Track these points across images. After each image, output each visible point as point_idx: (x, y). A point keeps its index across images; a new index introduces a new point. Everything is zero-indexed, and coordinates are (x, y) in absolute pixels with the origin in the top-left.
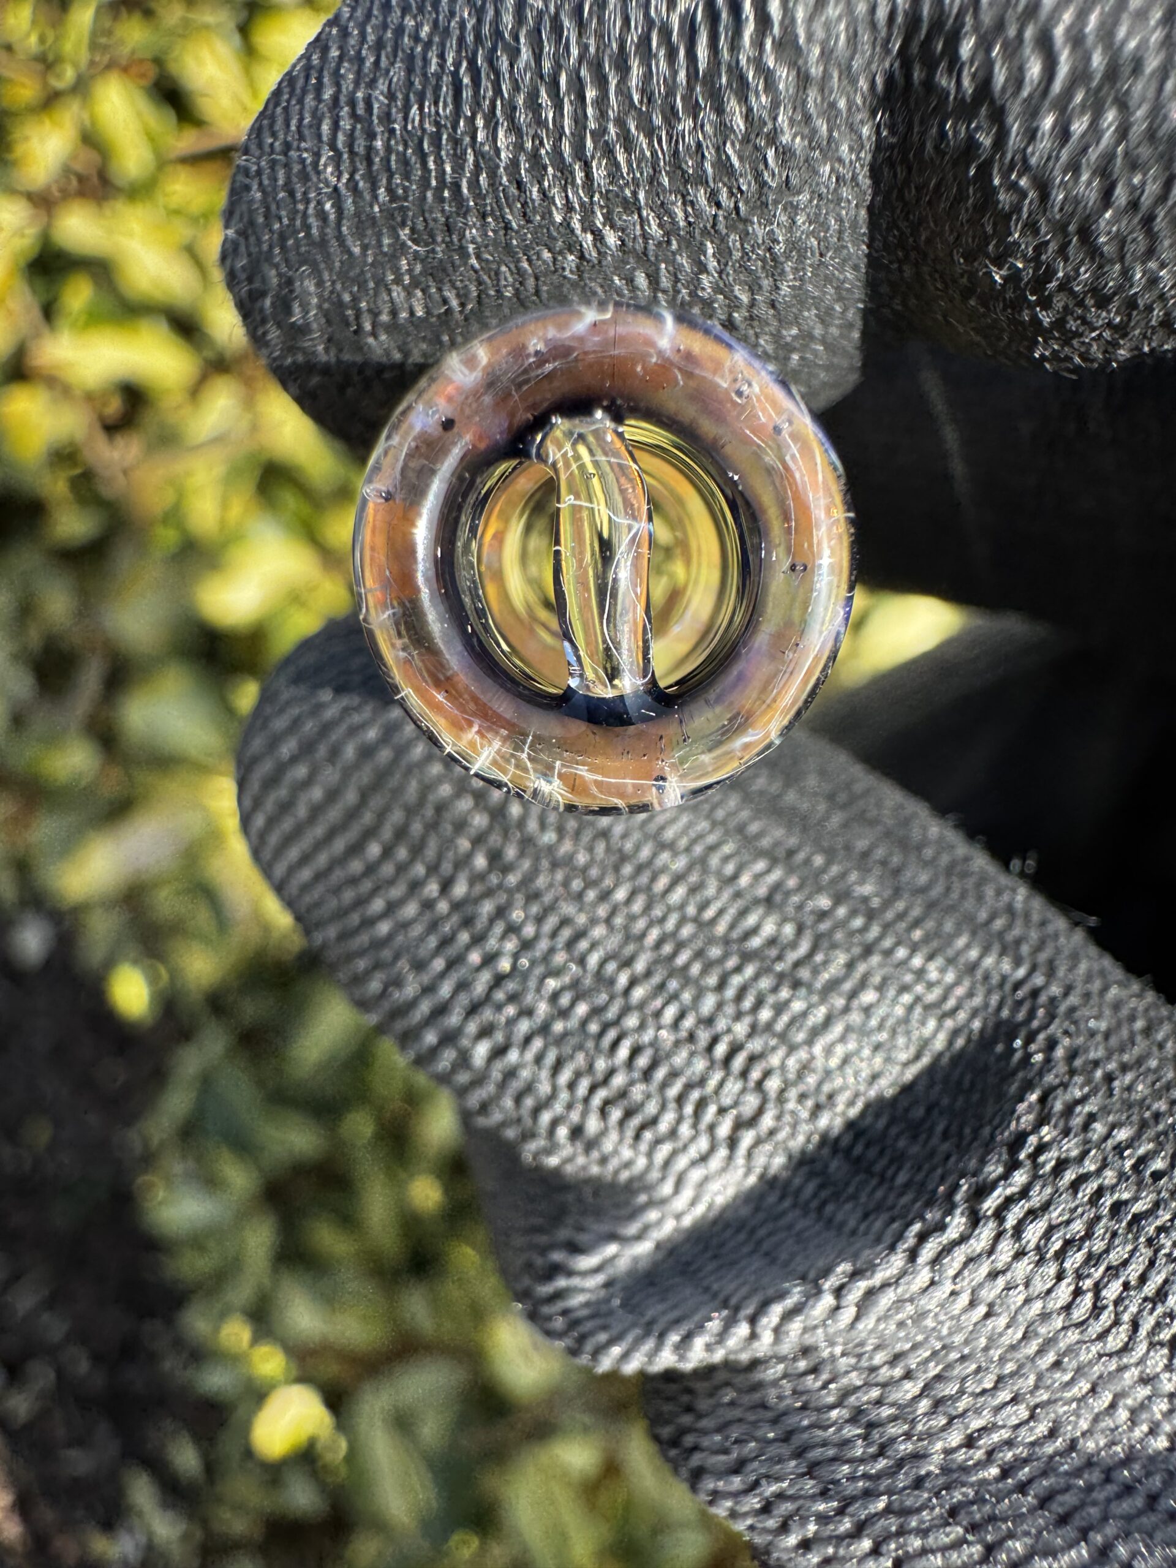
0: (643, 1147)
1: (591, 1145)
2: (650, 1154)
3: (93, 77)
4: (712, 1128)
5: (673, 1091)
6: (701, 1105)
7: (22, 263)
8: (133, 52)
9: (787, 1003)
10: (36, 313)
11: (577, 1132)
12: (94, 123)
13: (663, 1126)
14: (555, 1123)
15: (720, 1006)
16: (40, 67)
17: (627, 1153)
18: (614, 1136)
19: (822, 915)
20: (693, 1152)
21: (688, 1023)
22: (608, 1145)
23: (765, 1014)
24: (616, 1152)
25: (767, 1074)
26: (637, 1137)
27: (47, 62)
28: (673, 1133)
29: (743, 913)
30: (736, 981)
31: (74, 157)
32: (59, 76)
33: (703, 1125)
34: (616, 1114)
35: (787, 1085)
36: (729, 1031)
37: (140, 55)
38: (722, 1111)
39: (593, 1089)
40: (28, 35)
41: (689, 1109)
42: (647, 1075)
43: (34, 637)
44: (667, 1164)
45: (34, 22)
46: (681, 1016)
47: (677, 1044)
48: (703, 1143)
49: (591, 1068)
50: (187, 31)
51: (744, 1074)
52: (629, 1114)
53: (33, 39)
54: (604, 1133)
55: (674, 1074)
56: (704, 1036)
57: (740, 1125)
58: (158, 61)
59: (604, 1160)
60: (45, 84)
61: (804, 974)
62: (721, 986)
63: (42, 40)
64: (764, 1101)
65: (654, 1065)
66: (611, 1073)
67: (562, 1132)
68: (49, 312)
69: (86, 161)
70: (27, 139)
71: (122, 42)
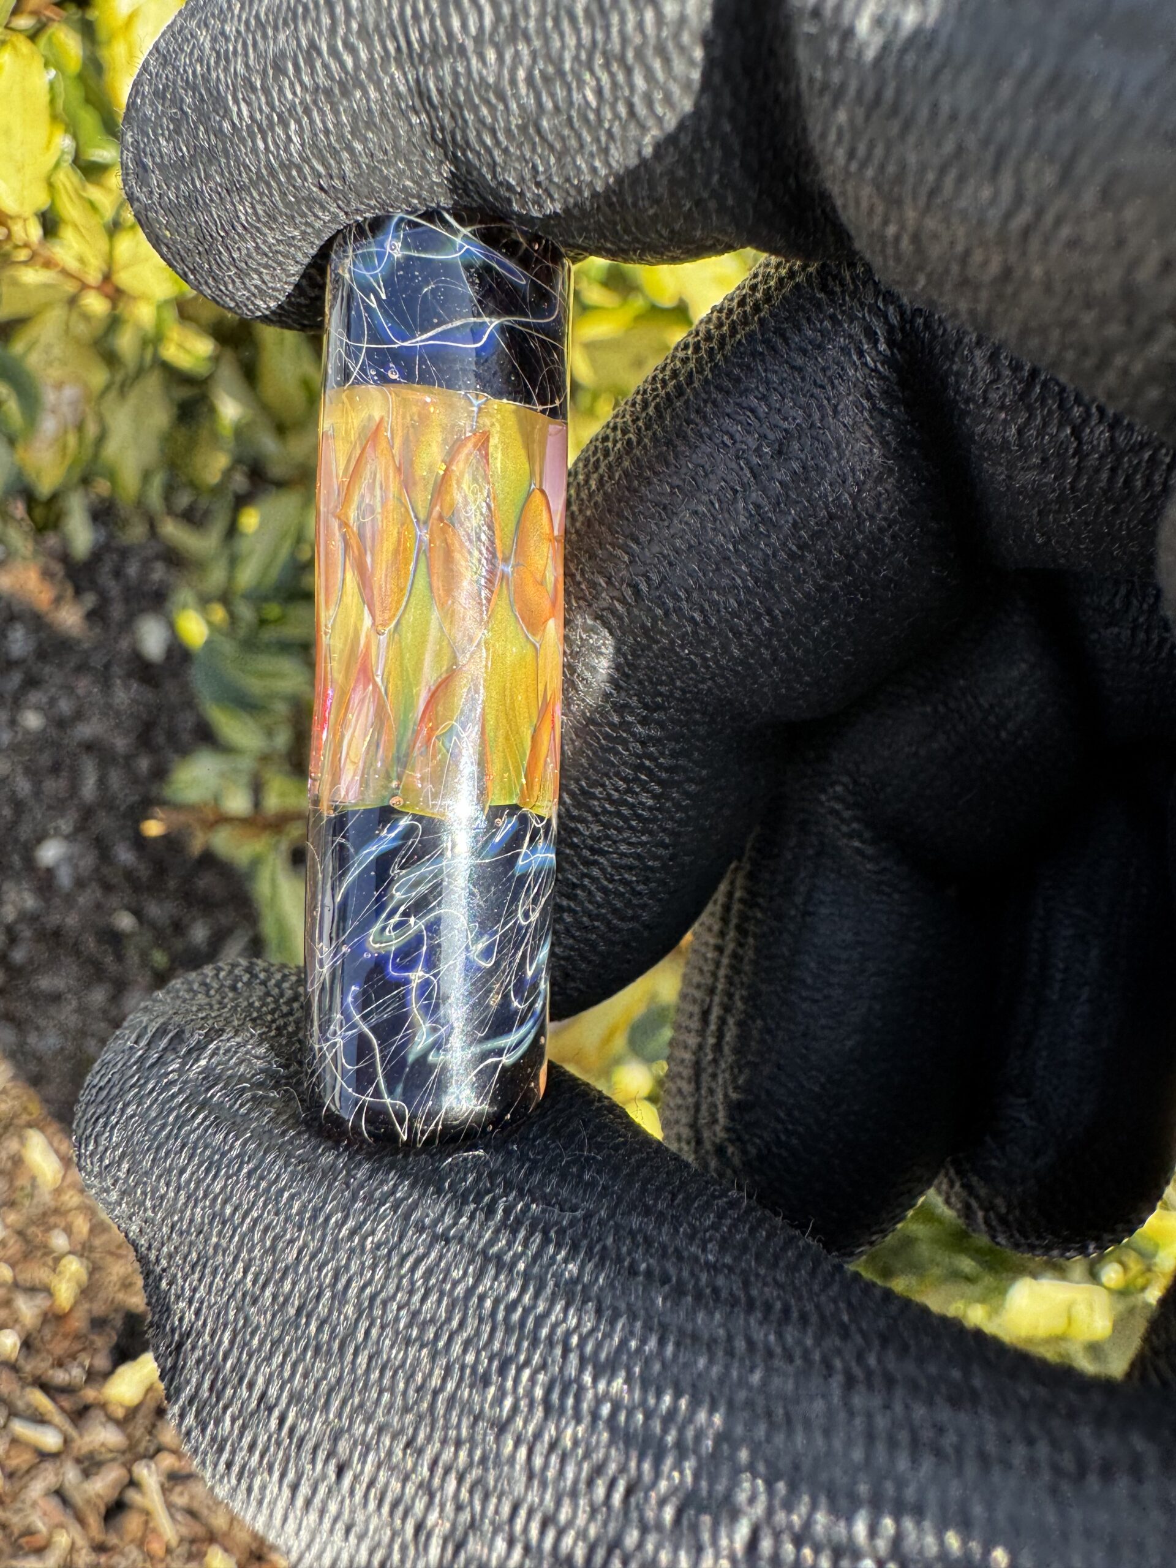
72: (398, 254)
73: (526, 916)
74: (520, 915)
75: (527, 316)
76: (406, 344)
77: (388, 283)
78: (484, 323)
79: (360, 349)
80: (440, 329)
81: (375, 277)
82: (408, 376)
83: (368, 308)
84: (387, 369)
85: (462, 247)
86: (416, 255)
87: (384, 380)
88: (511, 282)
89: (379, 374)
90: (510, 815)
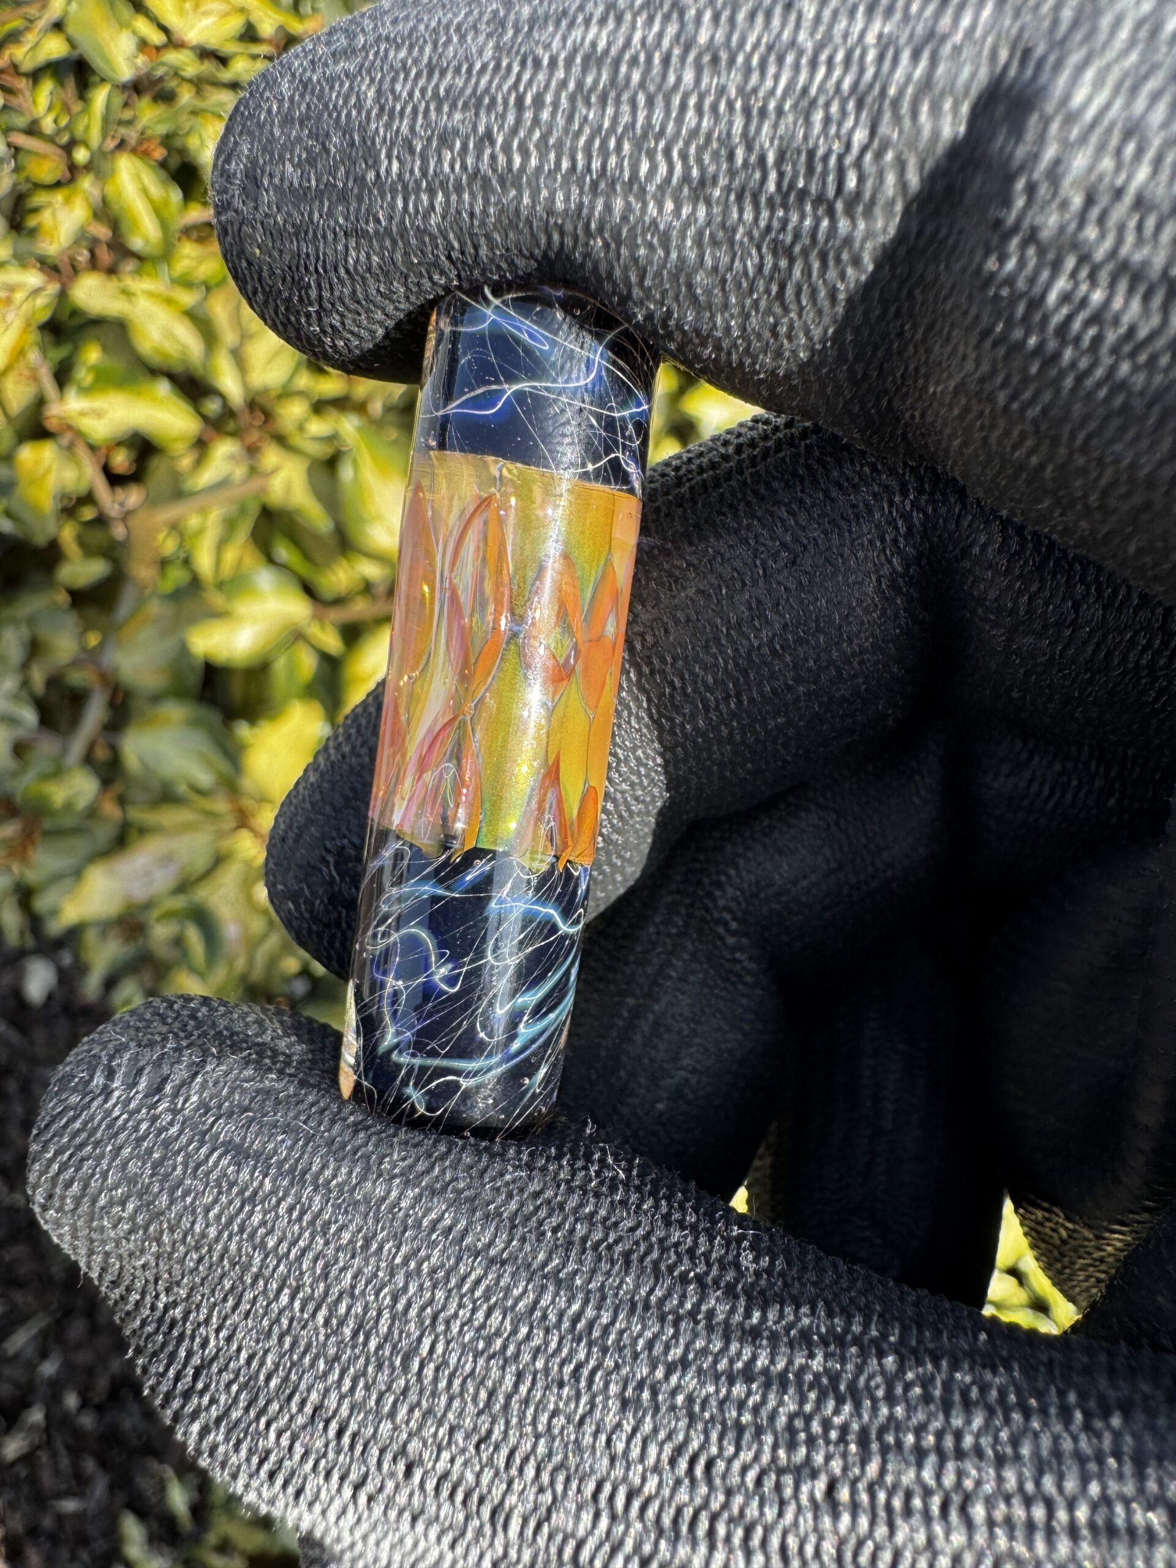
3: (107, 155)
7: (34, 326)
8: (145, 131)
10: (49, 378)
12: (107, 196)
37: (153, 132)
40: (46, 115)
43: (38, 678)
45: (51, 106)
53: (51, 119)
60: (67, 161)
63: (58, 119)
68: (62, 378)
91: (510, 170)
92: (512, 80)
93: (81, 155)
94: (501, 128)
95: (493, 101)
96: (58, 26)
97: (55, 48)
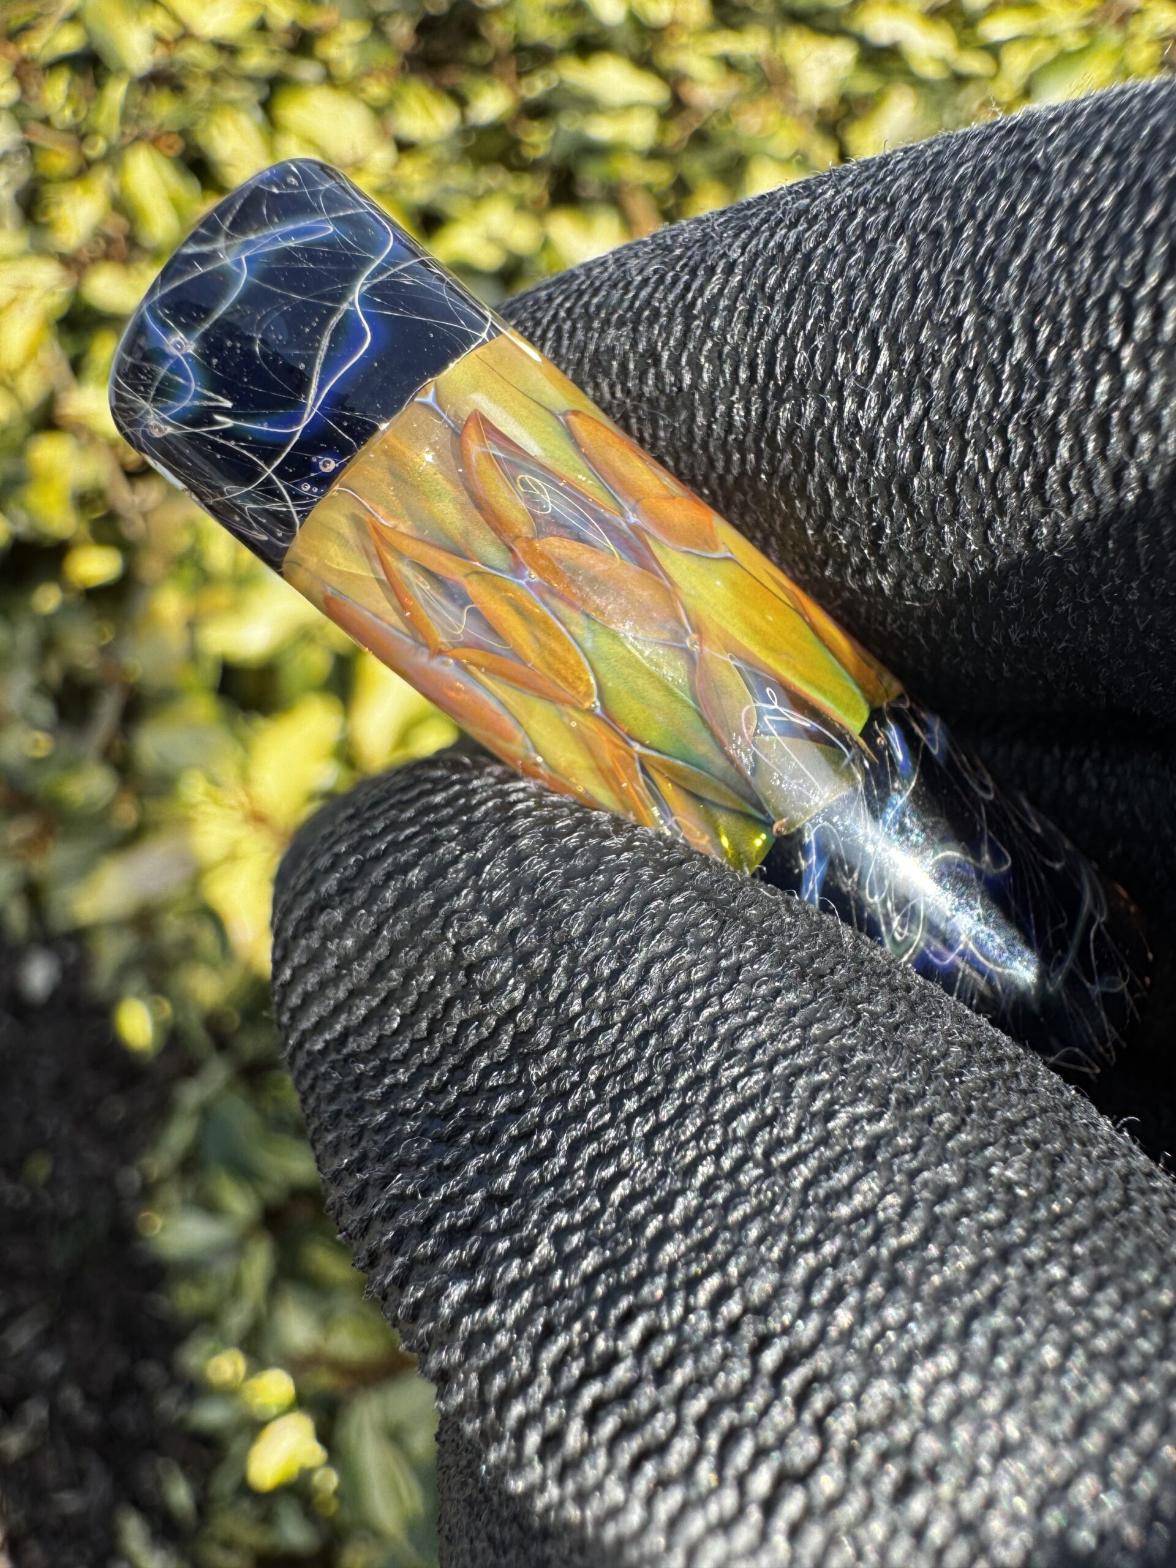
0: (642, 1485)
1: (569, 1468)
2: (649, 1501)
3: (123, 148)
4: (741, 1482)
5: (697, 1406)
6: (731, 1437)
7: (52, 321)
8: (161, 126)
9: (879, 1306)
10: (64, 368)
11: (553, 1440)
12: (123, 189)
13: (675, 1460)
14: (525, 1422)
15: (779, 1291)
16: (72, 138)
17: (615, 1492)
18: (601, 1458)
19: (943, 1193)
20: (713, 1510)
21: (733, 1307)
22: (591, 1472)
23: (844, 1317)
24: (599, 1486)
25: (831, 1408)
26: (636, 1466)
27: (81, 134)
28: (689, 1472)
29: (826, 1169)
30: (807, 1261)
31: (104, 221)
32: (93, 147)
33: (730, 1473)
34: (609, 1426)
35: (863, 1430)
36: (787, 1331)
37: (169, 127)
38: (760, 1454)
39: (586, 1378)
40: (62, 109)
41: (713, 1442)
42: (661, 1375)
43: (54, 671)
44: (674, 1523)
45: (69, 98)
46: (722, 1294)
47: (712, 1334)
48: (729, 1499)
49: (587, 1346)
50: (213, 105)
51: (801, 1400)
52: (627, 1429)
53: (68, 113)
54: (587, 1451)
55: (699, 1382)
56: (749, 1331)
57: (785, 1479)
58: (185, 133)
59: (582, 1498)
60: (81, 153)
61: (909, 1270)
62: (785, 1264)
63: (75, 113)
64: (824, 1449)
65: (672, 1360)
66: (612, 1359)
67: (533, 1439)
68: (77, 366)
69: (116, 226)
70: (59, 204)
71: (150, 116)
72: (191, 348)
73: (985, 788)
74: (981, 793)
75: (373, 261)
76: (305, 421)
77: (218, 385)
78: (347, 312)
79: (269, 480)
80: (318, 368)
81: (199, 396)
82: (344, 451)
83: (227, 434)
84: (315, 467)
85: (238, 263)
86: (207, 326)
87: (325, 481)
88: (320, 243)
89: (314, 482)
90: (883, 724)
91: (680, 389)
92: (678, 290)
93: (98, 147)
94: (665, 343)
95: (656, 313)
96: (74, 18)
97: (68, 41)
